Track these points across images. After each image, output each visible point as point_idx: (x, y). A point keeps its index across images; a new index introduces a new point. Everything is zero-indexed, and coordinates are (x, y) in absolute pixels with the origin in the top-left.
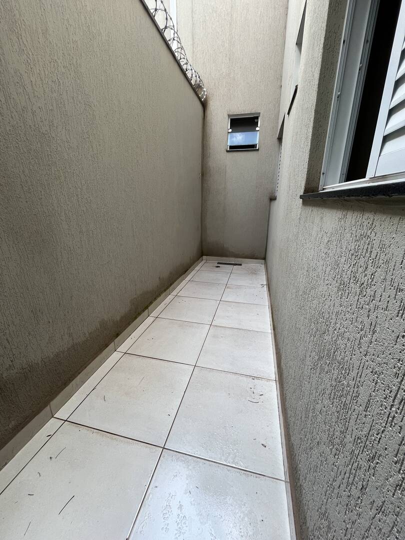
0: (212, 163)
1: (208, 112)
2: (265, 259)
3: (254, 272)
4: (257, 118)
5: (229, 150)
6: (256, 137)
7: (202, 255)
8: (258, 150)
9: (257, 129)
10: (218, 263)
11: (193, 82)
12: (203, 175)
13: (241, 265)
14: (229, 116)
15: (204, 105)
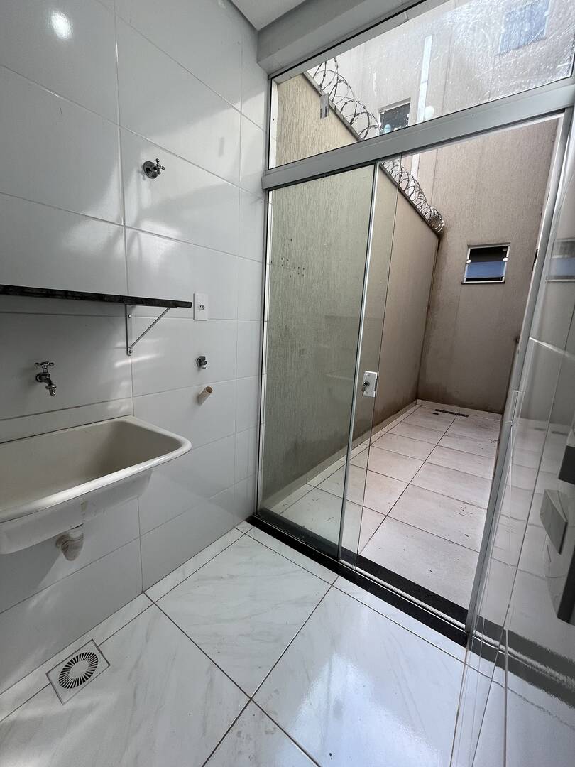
0: (442, 296)
1: (444, 244)
2: (502, 413)
3: (484, 427)
4: (507, 247)
5: (465, 282)
6: (503, 268)
7: (417, 398)
8: (504, 283)
9: (505, 259)
10: (437, 410)
11: (427, 217)
12: (429, 308)
13: (467, 416)
14: (469, 246)
15: (440, 236)
